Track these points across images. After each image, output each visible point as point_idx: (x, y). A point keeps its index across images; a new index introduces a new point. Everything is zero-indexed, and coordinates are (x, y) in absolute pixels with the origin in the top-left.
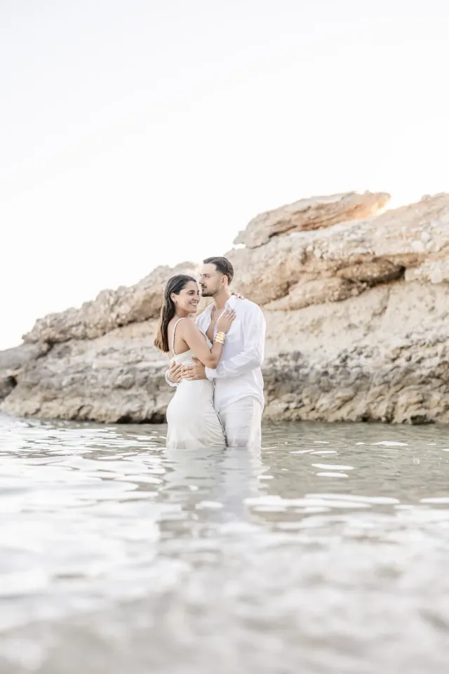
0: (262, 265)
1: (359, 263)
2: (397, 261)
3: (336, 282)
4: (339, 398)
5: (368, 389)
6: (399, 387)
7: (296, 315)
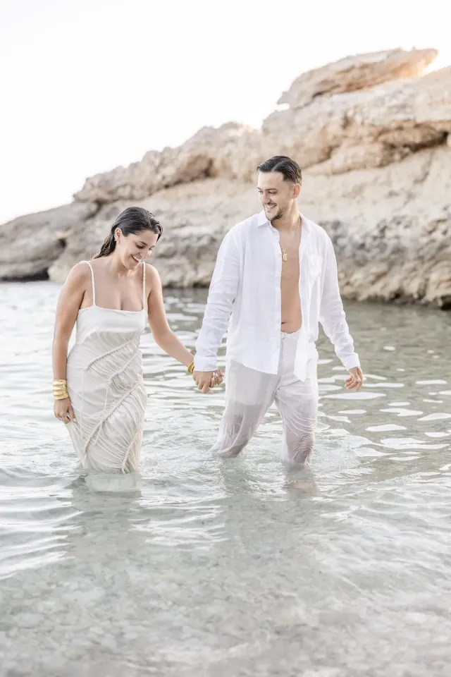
0: (304, 129)
1: (400, 128)
2: (439, 127)
3: (377, 148)
4: (372, 274)
5: (402, 264)
6: (432, 262)
7: (339, 180)
